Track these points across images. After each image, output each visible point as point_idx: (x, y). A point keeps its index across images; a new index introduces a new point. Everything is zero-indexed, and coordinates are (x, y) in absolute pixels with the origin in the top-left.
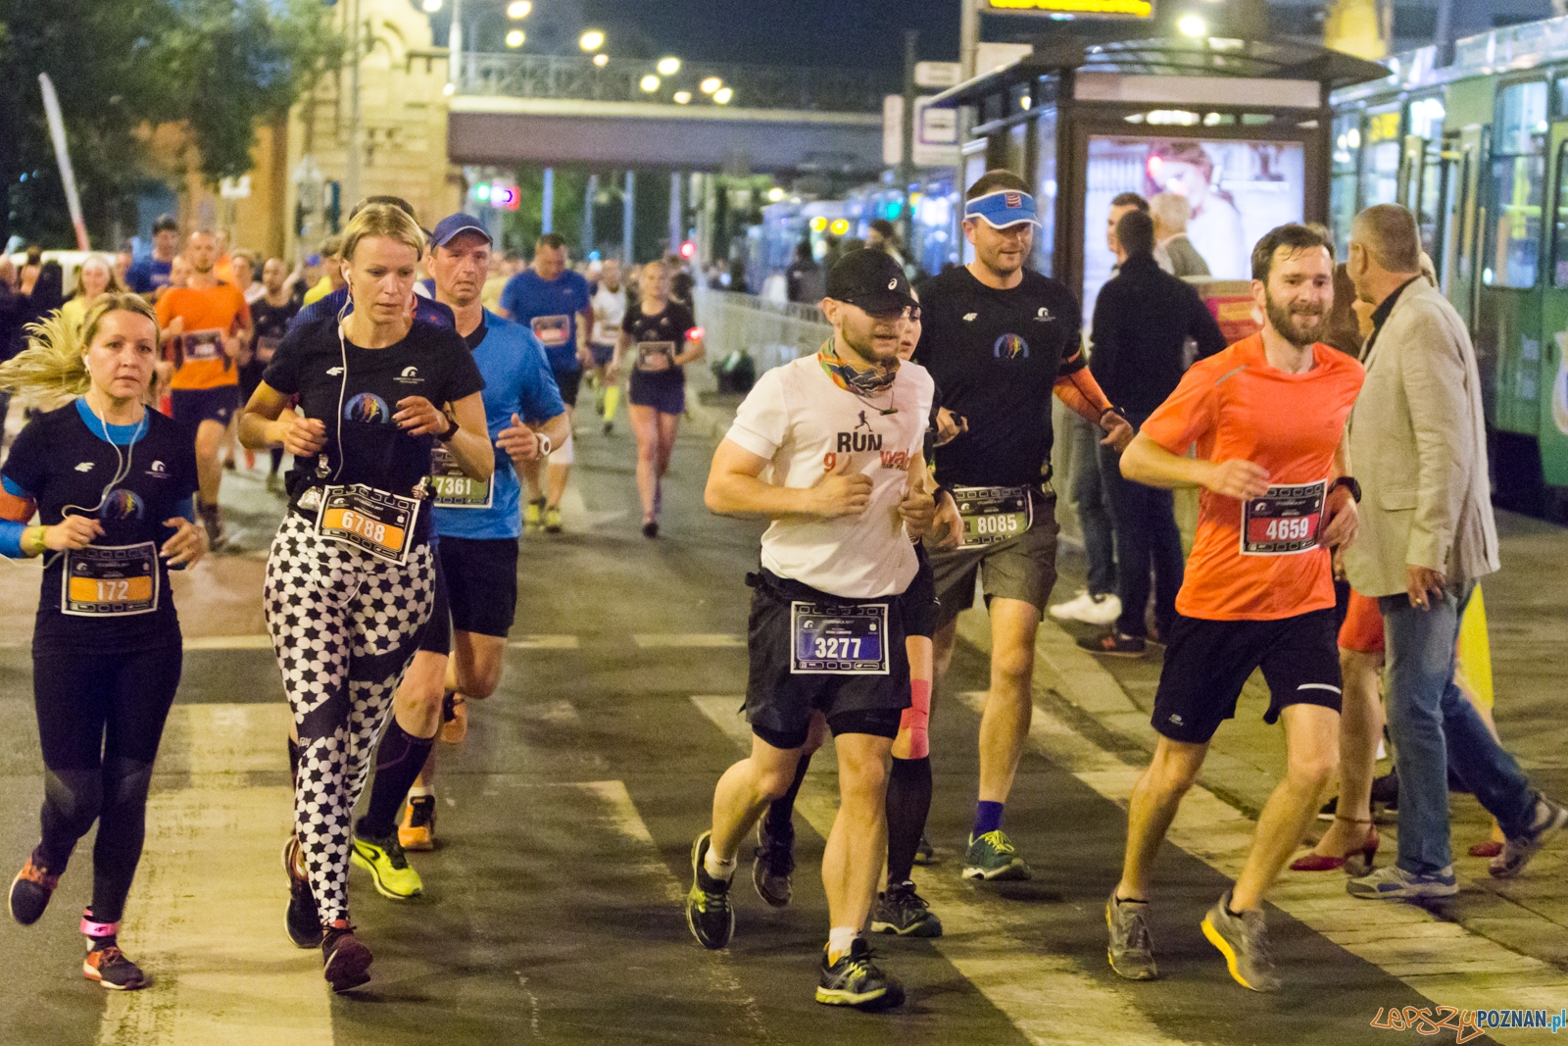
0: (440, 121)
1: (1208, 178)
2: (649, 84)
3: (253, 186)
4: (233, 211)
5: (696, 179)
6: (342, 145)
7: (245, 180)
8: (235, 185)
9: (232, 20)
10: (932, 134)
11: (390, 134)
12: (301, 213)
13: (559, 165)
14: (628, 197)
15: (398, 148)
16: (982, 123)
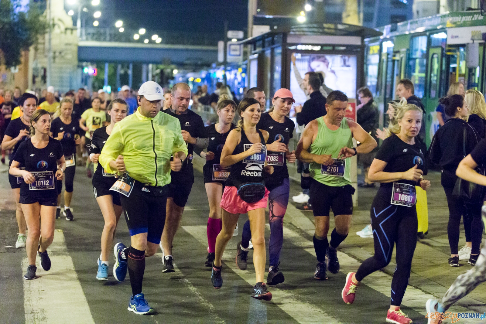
0: (75, 49)
1: (327, 66)
2: (136, 37)
3: (20, 70)
4: (13, 76)
5: (150, 66)
6: (46, 57)
7: (18, 67)
8: (15, 69)
9: (14, 19)
10: (233, 53)
11: (60, 53)
12: (34, 77)
13: (110, 62)
14: (130, 72)
15: (62, 57)
16: (255, 49)
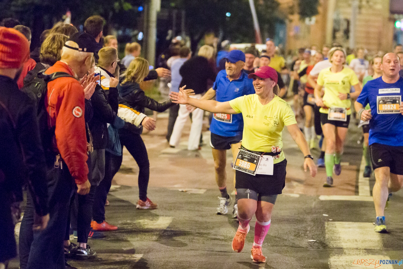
3: (317, 22)
4: (309, 28)
6: (350, 6)
7: (314, 19)
8: (310, 20)
12: (335, 31)
15: (371, 7)
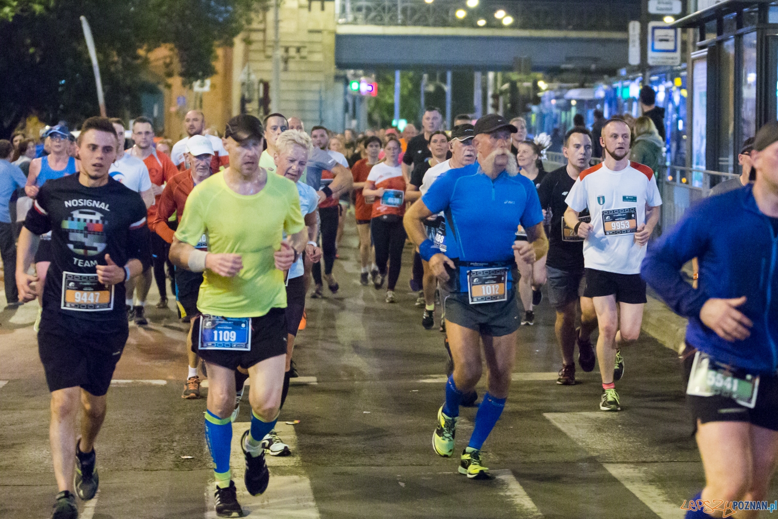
0: (330, 40)
2: (461, 14)
3: (213, 86)
4: (200, 100)
5: (491, 76)
6: (268, 58)
7: (208, 82)
8: (202, 86)
10: (659, 45)
11: (298, 50)
12: (244, 101)
13: (403, 67)
14: (447, 88)
15: (303, 59)
16: (702, 38)
